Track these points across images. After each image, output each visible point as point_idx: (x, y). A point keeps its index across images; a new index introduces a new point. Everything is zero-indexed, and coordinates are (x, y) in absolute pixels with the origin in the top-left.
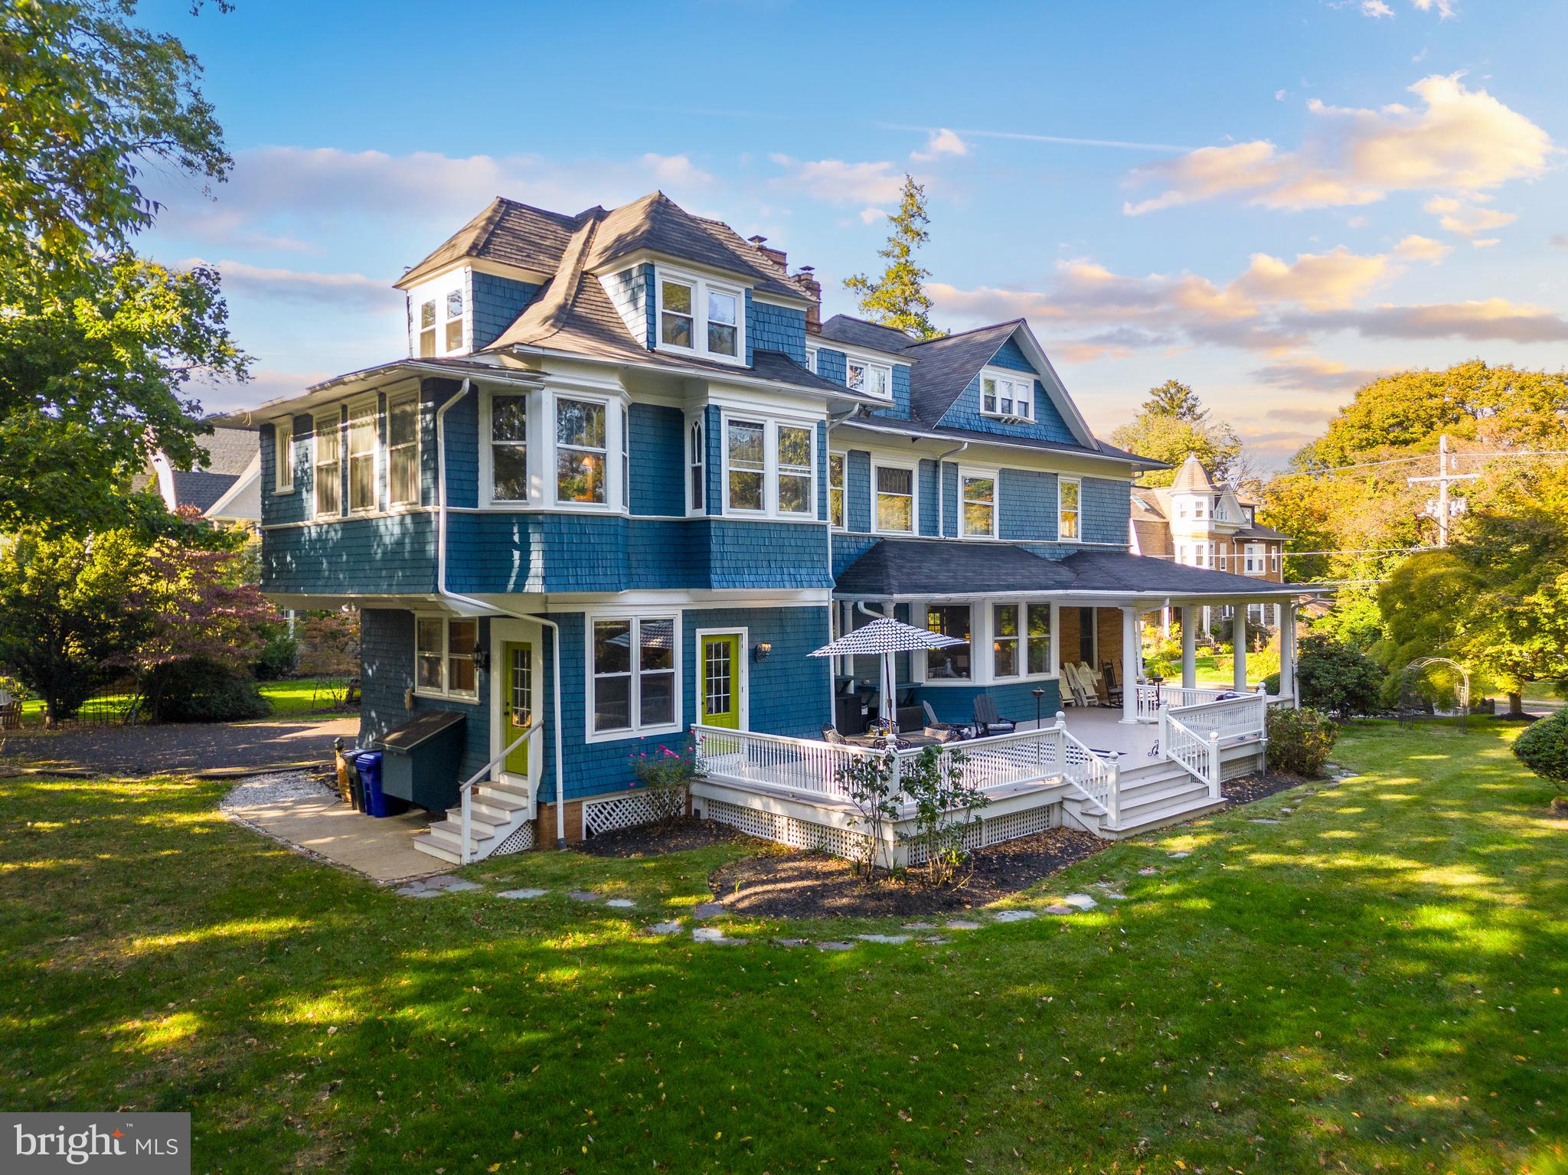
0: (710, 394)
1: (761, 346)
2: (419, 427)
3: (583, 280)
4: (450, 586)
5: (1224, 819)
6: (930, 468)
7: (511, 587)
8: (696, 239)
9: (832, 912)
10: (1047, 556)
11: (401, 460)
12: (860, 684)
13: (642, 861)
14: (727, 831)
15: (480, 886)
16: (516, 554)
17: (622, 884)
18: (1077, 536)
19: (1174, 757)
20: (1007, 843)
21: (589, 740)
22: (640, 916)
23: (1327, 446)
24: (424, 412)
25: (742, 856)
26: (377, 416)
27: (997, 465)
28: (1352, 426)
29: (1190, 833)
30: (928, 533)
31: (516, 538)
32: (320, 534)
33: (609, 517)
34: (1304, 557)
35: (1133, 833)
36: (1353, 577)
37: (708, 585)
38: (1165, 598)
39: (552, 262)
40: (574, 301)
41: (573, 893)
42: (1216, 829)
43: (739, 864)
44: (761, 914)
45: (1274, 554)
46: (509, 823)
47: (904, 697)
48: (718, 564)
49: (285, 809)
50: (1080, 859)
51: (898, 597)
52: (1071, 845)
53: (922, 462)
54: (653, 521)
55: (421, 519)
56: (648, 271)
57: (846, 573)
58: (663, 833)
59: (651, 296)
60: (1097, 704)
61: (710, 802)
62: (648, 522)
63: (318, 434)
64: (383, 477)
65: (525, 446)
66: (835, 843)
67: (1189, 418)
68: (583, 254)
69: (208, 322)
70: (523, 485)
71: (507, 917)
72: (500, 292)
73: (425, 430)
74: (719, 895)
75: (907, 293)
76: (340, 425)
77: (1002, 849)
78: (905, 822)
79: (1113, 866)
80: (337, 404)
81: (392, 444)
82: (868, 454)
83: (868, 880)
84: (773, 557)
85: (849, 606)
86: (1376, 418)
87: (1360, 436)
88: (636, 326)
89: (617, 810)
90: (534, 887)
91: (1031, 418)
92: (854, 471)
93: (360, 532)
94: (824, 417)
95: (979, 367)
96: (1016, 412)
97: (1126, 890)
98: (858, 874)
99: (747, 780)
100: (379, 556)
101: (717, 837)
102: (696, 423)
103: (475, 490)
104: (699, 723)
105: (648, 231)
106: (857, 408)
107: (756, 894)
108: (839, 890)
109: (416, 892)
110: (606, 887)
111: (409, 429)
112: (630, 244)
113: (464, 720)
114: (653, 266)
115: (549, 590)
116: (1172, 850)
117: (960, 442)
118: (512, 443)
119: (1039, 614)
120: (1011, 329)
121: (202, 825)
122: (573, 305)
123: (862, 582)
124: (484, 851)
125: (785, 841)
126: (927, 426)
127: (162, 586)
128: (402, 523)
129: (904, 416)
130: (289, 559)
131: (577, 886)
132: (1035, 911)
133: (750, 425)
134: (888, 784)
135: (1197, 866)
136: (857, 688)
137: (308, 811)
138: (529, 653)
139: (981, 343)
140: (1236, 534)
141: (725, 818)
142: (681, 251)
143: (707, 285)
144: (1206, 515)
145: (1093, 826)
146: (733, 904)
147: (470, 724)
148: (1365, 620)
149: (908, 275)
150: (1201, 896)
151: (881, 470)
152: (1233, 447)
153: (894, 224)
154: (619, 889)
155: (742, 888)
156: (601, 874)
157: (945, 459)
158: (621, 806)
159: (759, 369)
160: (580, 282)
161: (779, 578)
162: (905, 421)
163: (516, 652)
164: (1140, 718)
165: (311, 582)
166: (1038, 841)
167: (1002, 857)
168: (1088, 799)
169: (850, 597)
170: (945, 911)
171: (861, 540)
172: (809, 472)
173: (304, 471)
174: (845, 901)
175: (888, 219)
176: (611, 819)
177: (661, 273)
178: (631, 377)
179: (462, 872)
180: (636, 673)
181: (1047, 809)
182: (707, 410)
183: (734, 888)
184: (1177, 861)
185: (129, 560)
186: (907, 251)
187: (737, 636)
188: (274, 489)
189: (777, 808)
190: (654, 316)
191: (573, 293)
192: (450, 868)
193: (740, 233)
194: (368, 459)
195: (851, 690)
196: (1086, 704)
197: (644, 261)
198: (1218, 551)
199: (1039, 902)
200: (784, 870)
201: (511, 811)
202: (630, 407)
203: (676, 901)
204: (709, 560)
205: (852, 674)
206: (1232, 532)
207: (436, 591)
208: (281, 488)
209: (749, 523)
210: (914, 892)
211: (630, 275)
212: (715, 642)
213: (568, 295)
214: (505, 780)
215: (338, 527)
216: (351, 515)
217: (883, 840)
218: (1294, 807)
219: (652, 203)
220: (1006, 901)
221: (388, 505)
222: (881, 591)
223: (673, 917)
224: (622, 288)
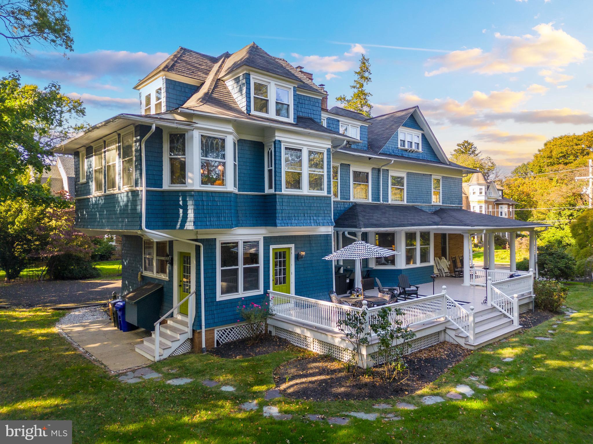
0: (276, 135)
1: (301, 114)
2: (134, 149)
3: (218, 82)
4: (147, 227)
5: (524, 337)
6: (376, 172)
7: (178, 226)
8: (270, 63)
9: (336, 396)
10: (427, 211)
11: (127, 165)
12: (345, 268)
13: (242, 361)
14: (284, 343)
15: (161, 375)
16: (181, 211)
17: (230, 377)
18: (440, 202)
19: (495, 305)
20: (420, 351)
21: (218, 299)
22: (236, 398)
23: (534, 165)
24: (136, 142)
25: (290, 359)
26: (117, 145)
27: (405, 170)
28: (544, 157)
29: (509, 346)
30: (375, 200)
31: (181, 203)
32: (96, 202)
33: (227, 193)
34: (520, 210)
35: (481, 346)
36: (548, 219)
37: (275, 225)
38: (483, 230)
39: (204, 76)
40: (213, 91)
41: (204, 382)
42: (522, 344)
43: (289, 363)
44: (299, 397)
45: (511, 210)
46: (179, 340)
47: (365, 273)
48: (280, 215)
49: (84, 326)
50: (458, 361)
51: (363, 230)
52: (452, 353)
53: (373, 169)
54: (249, 195)
55: (135, 194)
56: (247, 77)
57: (339, 219)
58: (253, 344)
59: (248, 89)
60: (449, 275)
61: (276, 328)
62: (247, 195)
63: (95, 155)
64: (119, 174)
65: (185, 158)
66: (337, 353)
67: (473, 155)
68: (218, 71)
69: (54, 107)
70: (184, 177)
71: (168, 399)
72: (179, 88)
73: (136, 151)
74: (278, 384)
75: (362, 103)
76: (103, 150)
77: (418, 355)
78: (372, 345)
79: (477, 367)
80: (101, 140)
81: (123, 158)
82: (349, 165)
83: (354, 376)
84: (306, 211)
85: (341, 233)
86: (554, 153)
87: (548, 161)
88: (241, 102)
89: (232, 332)
90: (186, 377)
91: (420, 150)
92: (343, 173)
93: (111, 199)
94: (330, 147)
95: (398, 127)
96: (414, 147)
97: (488, 383)
98: (349, 372)
99: (294, 318)
100: (118, 212)
101: (279, 346)
102: (270, 149)
103: (161, 180)
104: (271, 290)
105: (247, 58)
106: (345, 142)
107: (297, 384)
108: (339, 382)
109: (128, 379)
110: (221, 378)
111: (130, 150)
112: (238, 65)
113: (163, 287)
114: (249, 74)
115: (196, 228)
116: (503, 356)
117: (390, 160)
118: (179, 157)
119: (425, 236)
120: (412, 111)
121: (43, 335)
122: (212, 93)
123: (346, 223)
124: (166, 354)
125: (312, 349)
126: (376, 153)
127: (53, 223)
128: (127, 196)
129: (365, 148)
130: (85, 212)
131: (208, 377)
132: (442, 396)
133: (295, 150)
134: (363, 326)
135: (520, 368)
136: (344, 270)
137: (94, 327)
138: (190, 257)
139: (398, 117)
140: (496, 201)
141: (283, 336)
142: (263, 67)
143: (275, 84)
144: (484, 194)
145: (462, 342)
146: (285, 390)
147: (165, 289)
148: (555, 237)
149: (362, 95)
150: (530, 389)
151: (355, 173)
152: (492, 167)
153: (357, 75)
154: (228, 379)
155: (291, 380)
156: (221, 368)
157: (383, 168)
158: (233, 330)
159: (300, 124)
160: (216, 83)
161: (309, 221)
162: (366, 150)
163: (184, 257)
164: (471, 283)
165: (93, 224)
166: (435, 350)
167: (420, 360)
168: (458, 329)
169: (341, 230)
170: (395, 396)
171: (346, 203)
172: (323, 172)
173: (90, 172)
174: (343, 389)
175: (354, 73)
176: (229, 336)
177: (253, 78)
178: (238, 126)
179: (155, 366)
180: (241, 267)
181: (439, 333)
182: (275, 142)
183: (285, 379)
184: (507, 364)
185: (38, 213)
186: (362, 86)
187: (289, 248)
188: (79, 181)
189: (308, 334)
190: (250, 98)
191: (212, 88)
192: (149, 363)
193: (291, 64)
194: (114, 166)
195: (342, 271)
196: (444, 276)
197: (245, 72)
198: (488, 208)
199: (443, 390)
200: (311, 368)
201: (180, 334)
202: (238, 141)
203: (256, 388)
204: (276, 213)
205: (342, 264)
206: (494, 200)
207: (141, 229)
208: (83, 180)
209: (295, 196)
210: (378, 384)
211: (239, 79)
212: (278, 251)
213: (209, 88)
214: (179, 317)
215: (103, 198)
216: (107, 192)
217: (361, 354)
218: (554, 330)
219: (250, 47)
220: (425, 390)
221: (121, 188)
222: (355, 227)
223: (254, 398)
224: (235, 85)
